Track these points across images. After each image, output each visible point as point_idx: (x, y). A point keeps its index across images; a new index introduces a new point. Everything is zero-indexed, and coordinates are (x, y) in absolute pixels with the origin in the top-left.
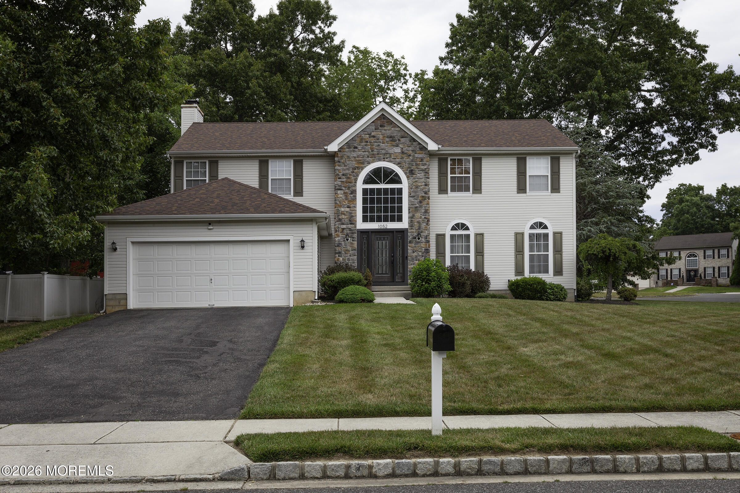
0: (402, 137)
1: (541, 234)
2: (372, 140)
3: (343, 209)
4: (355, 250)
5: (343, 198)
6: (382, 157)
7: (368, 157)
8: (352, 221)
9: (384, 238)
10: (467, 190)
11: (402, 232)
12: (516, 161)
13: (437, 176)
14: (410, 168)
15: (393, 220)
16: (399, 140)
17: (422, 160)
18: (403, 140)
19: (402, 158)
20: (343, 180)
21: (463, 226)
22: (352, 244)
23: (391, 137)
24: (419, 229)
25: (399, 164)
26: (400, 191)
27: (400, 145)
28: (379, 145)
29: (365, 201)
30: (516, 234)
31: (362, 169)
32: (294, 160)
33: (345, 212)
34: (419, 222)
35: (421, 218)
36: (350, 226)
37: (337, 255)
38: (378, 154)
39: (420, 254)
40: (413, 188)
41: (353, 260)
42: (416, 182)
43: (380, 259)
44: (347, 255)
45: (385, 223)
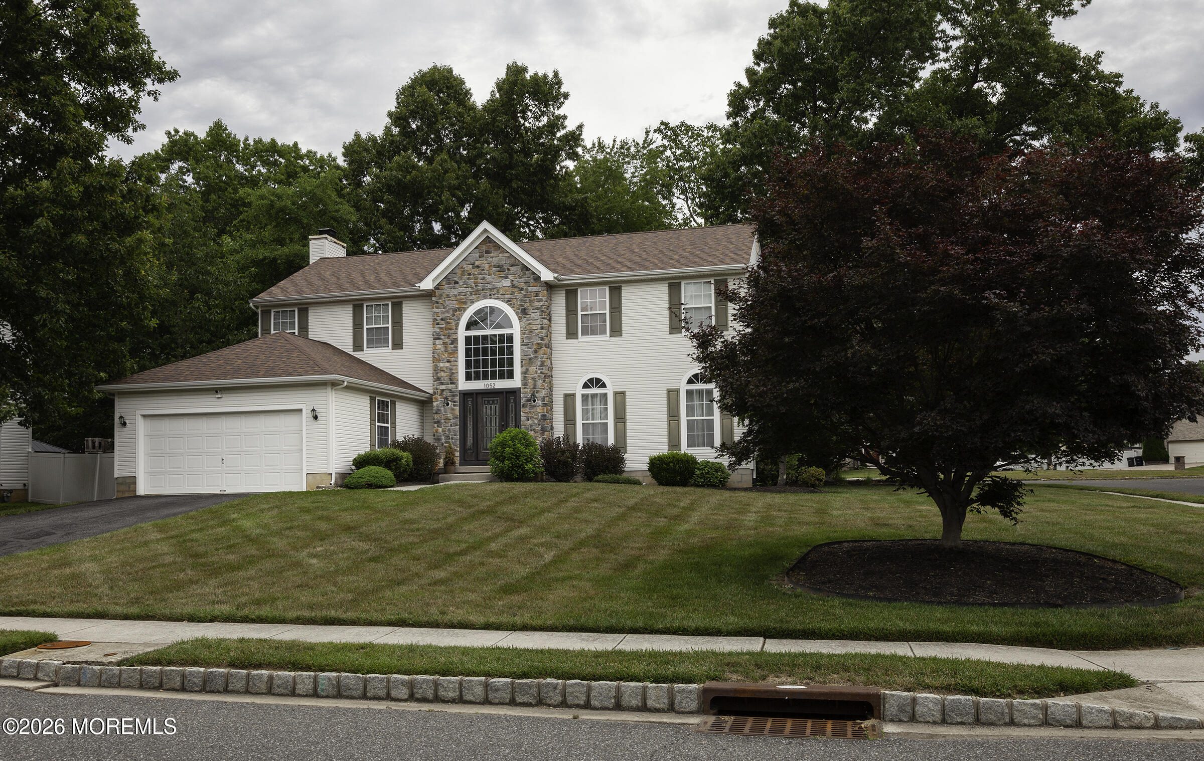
0: (512, 266)
1: (702, 390)
2: (476, 271)
3: (441, 365)
4: (456, 418)
5: (443, 350)
6: (488, 293)
7: (471, 294)
8: (453, 381)
9: (493, 401)
10: (603, 332)
11: (514, 392)
12: (667, 288)
13: (565, 315)
14: (522, 306)
15: (502, 377)
16: (509, 270)
17: (537, 295)
18: (513, 269)
19: (512, 293)
20: (441, 326)
21: (597, 382)
22: (453, 409)
23: (499, 266)
24: (534, 388)
25: (509, 301)
26: (510, 338)
27: (510, 277)
28: (484, 278)
29: (468, 352)
30: (669, 391)
31: (465, 310)
32: (392, 303)
33: (445, 369)
34: (534, 379)
35: (536, 372)
36: (450, 387)
37: (436, 425)
38: (483, 290)
39: (536, 421)
40: (527, 332)
41: (454, 431)
42: (530, 324)
43: (489, 429)
44: (447, 425)
45: (492, 381)
